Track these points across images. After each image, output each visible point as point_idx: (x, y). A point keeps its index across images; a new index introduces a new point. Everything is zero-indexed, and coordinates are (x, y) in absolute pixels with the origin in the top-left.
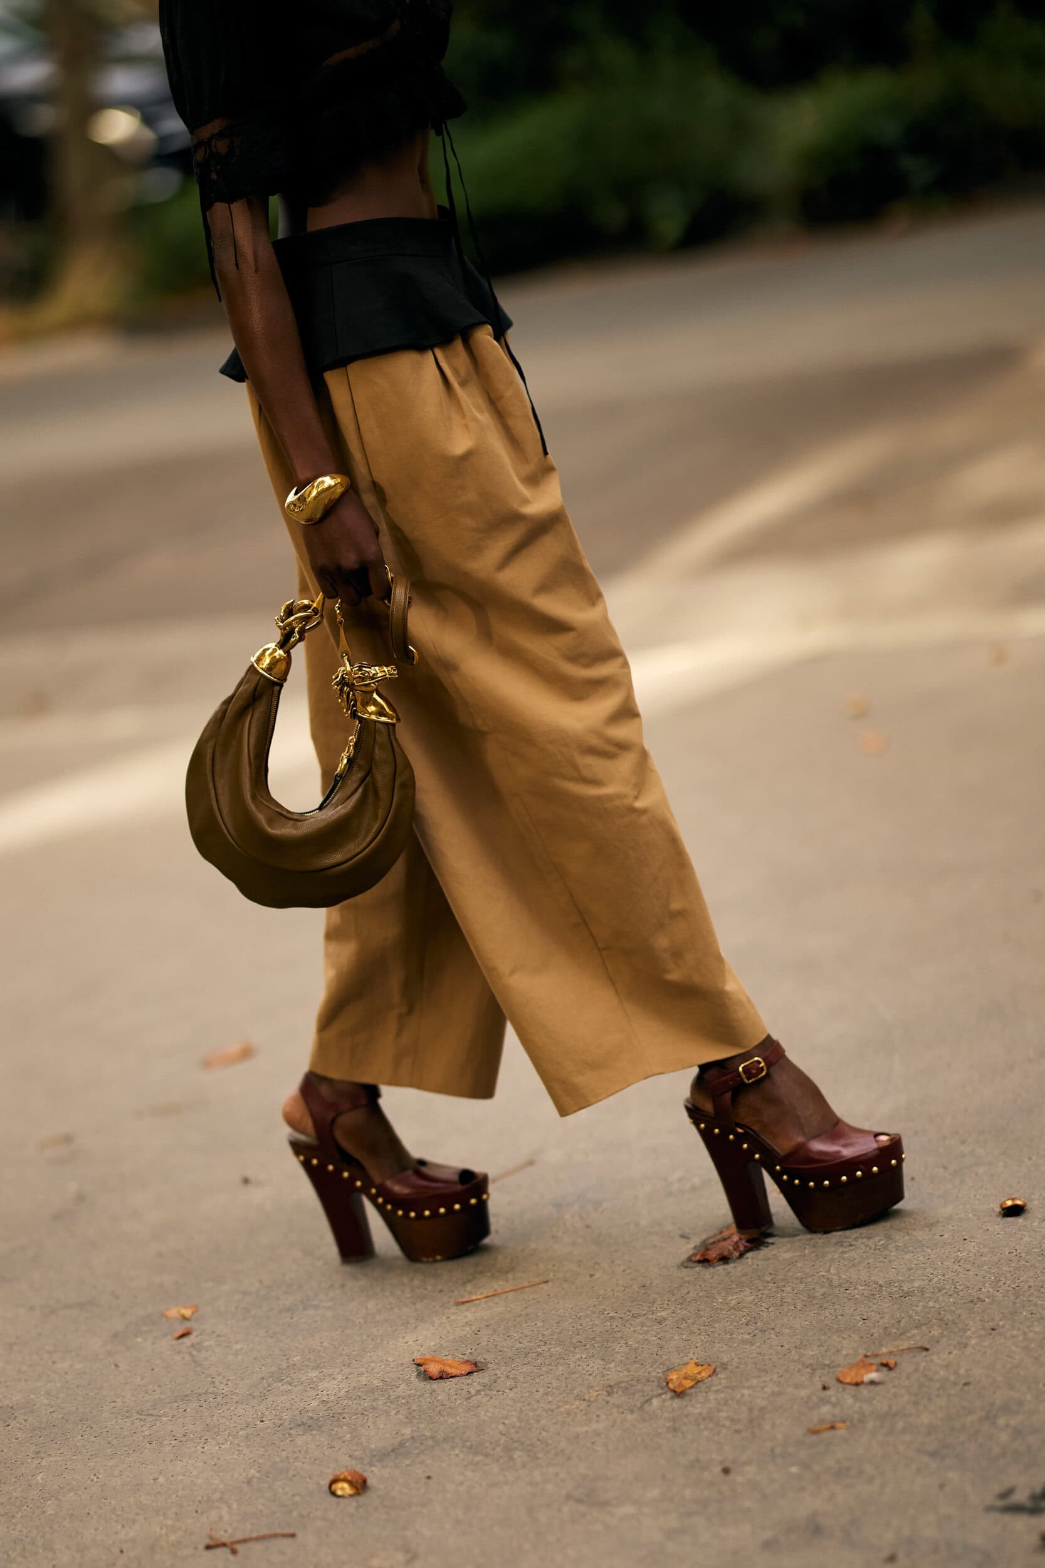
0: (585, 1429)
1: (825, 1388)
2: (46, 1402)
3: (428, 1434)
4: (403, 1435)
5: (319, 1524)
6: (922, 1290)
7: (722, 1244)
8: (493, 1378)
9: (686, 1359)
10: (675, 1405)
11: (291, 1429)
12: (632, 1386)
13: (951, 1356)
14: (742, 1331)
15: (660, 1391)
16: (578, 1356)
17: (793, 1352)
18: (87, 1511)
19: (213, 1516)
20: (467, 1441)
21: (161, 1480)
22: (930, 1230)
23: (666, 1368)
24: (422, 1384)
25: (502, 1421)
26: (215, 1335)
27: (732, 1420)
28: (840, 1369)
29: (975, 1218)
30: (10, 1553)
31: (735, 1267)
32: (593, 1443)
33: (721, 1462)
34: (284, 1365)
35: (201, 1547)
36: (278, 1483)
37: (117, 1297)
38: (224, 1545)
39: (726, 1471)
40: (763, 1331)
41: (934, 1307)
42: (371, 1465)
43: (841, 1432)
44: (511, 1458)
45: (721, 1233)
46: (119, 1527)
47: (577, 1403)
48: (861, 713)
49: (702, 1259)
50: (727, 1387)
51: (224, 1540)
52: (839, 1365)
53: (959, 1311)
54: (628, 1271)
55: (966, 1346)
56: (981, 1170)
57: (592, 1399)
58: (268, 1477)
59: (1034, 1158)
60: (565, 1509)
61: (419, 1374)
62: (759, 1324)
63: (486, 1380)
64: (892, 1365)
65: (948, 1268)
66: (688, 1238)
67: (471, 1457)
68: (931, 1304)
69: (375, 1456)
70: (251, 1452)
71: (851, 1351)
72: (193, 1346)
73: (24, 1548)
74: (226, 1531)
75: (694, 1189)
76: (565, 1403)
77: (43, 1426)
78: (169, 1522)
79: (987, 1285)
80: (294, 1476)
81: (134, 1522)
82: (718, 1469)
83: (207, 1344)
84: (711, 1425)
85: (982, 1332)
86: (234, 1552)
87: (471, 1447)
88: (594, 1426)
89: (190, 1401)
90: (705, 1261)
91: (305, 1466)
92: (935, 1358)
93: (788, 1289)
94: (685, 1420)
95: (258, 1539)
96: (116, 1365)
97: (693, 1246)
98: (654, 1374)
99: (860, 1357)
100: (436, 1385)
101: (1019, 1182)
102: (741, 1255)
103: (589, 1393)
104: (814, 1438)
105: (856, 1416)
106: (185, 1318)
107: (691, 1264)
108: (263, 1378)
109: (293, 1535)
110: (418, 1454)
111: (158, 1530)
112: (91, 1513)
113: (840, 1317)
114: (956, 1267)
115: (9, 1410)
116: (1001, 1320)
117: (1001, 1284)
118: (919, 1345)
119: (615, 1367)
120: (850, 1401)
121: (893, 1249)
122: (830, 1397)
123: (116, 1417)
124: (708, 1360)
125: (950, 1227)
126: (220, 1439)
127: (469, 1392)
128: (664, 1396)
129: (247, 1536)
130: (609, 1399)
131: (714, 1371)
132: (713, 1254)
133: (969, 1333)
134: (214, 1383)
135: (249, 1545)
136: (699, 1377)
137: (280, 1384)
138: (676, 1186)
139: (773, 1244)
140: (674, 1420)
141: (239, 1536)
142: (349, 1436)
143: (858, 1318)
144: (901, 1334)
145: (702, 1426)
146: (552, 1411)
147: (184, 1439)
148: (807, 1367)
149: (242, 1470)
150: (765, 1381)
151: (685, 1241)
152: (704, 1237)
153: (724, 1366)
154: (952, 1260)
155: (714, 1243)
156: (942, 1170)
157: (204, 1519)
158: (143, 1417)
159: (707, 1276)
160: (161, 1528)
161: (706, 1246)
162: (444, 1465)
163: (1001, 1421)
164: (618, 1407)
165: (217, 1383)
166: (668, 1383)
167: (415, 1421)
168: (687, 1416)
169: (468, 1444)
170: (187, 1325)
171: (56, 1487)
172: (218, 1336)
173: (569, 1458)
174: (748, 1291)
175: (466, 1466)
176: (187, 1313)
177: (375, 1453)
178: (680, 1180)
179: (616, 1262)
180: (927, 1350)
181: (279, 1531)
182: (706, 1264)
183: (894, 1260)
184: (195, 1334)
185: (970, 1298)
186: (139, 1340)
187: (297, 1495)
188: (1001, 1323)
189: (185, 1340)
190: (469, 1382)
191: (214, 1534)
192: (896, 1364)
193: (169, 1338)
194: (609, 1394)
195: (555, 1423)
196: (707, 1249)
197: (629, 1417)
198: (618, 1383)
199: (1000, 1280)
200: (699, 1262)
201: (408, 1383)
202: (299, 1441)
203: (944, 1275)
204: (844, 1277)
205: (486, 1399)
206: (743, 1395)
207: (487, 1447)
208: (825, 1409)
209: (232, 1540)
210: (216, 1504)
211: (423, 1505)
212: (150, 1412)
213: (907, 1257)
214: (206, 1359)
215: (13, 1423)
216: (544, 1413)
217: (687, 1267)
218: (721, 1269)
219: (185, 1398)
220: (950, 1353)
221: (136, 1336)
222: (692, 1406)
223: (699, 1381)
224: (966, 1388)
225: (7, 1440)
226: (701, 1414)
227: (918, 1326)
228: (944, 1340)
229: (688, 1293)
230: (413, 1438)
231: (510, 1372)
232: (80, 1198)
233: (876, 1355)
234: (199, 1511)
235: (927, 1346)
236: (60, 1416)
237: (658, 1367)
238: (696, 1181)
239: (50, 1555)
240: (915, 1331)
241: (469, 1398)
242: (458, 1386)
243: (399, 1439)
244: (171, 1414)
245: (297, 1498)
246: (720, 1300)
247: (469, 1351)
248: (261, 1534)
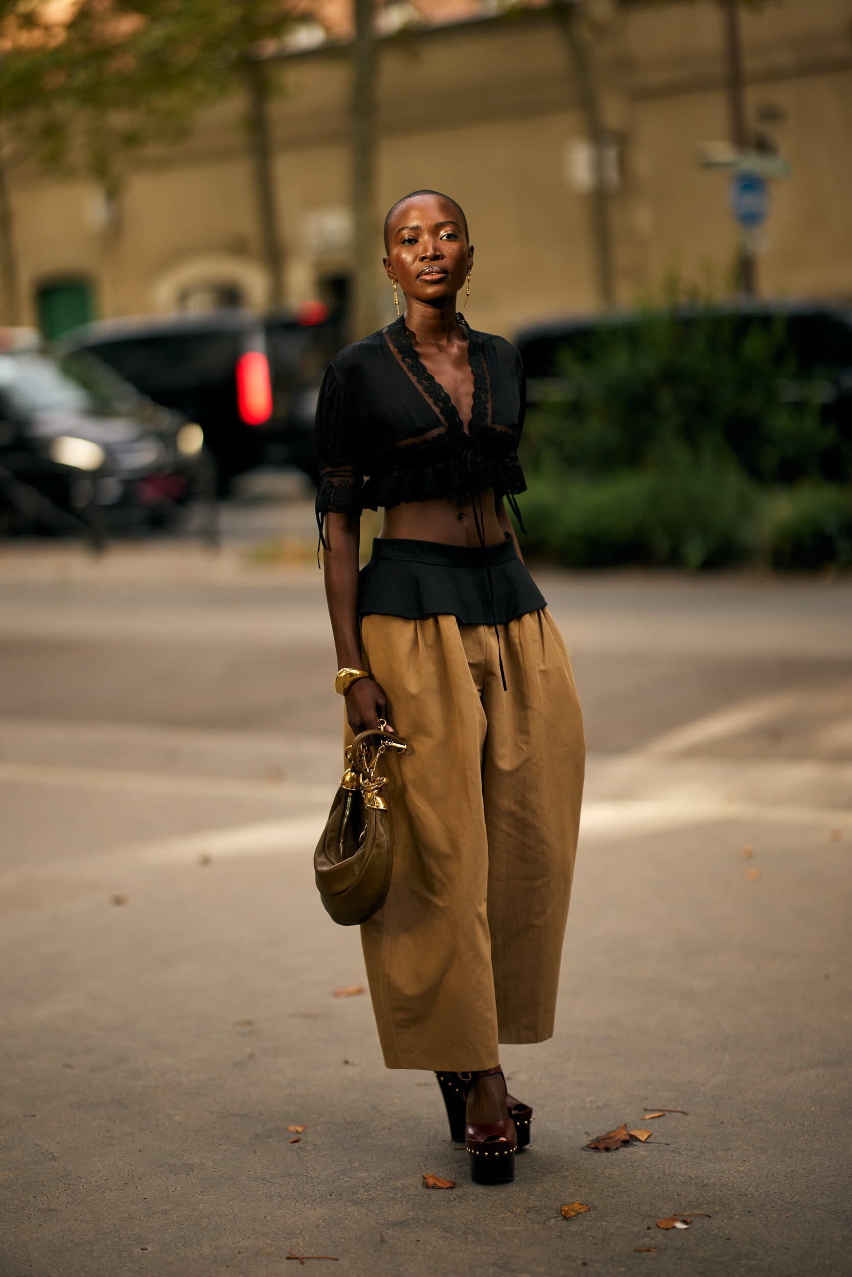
0: (510, 1229)
1: (648, 1228)
2: (212, 1165)
3: (422, 1217)
4: (408, 1215)
5: (353, 1256)
6: (714, 1184)
7: (608, 1140)
8: (464, 1193)
9: (574, 1200)
10: (563, 1225)
11: (346, 1202)
12: (542, 1210)
13: (723, 1223)
14: (609, 1190)
15: (556, 1215)
16: (514, 1189)
17: (635, 1206)
18: (224, 1228)
19: (294, 1241)
20: (443, 1225)
21: (269, 1218)
22: (726, 1153)
23: (562, 1203)
24: (424, 1190)
25: (465, 1217)
26: (313, 1144)
27: (593, 1237)
28: (659, 1220)
29: (752, 1150)
30: (177, 1243)
31: (612, 1155)
32: (513, 1237)
33: (583, 1259)
34: (349, 1167)
35: (284, 1257)
36: (333, 1230)
37: (262, 1114)
38: (297, 1258)
39: (584, 1264)
40: (620, 1192)
41: (719, 1195)
42: (387, 1229)
43: (653, 1254)
44: (466, 1238)
45: (609, 1134)
46: (241, 1240)
47: (509, 1214)
48: (750, 855)
49: (594, 1147)
50: (594, 1219)
51: (298, 1256)
52: (659, 1217)
53: (733, 1199)
54: (551, 1147)
55: (732, 1218)
56: (762, 1124)
57: (518, 1213)
58: (328, 1226)
59: (793, 1123)
60: (491, 1270)
61: (423, 1184)
62: (619, 1188)
63: (460, 1193)
64: (688, 1222)
65: (732, 1175)
66: (589, 1134)
67: (444, 1234)
68: (718, 1193)
69: (390, 1224)
70: (322, 1211)
71: (667, 1211)
72: (300, 1148)
73: (186, 1242)
74: (299, 1251)
75: (598, 1108)
76: (502, 1213)
77: (208, 1178)
78: (269, 1241)
79: (751, 1187)
80: (343, 1228)
81: (249, 1238)
82: (580, 1262)
83: (308, 1148)
84: (580, 1238)
85: (743, 1213)
86: (302, 1263)
87: (445, 1228)
88: (516, 1228)
89: (292, 1178)
90: (596, 1149)
91: (351, 1224)
92: (714, 1222)
93: (640, 1171)
94: (568, 1233)
95: (316, 1258)
96: (255, 1152)
97: (591, 1139)
98: (555, 1205)
99: (671, 1215)
100: (431, 1191)
101: (781, 1134)
102: (617, 1149)
103: (517, 1210)
104: (637, 1254)
105: (663, 1246)
106: (298, 1132)
107: (588, 1149)
108: (336, 1172)
109: (337, 1260)
110: (415, 1227)
111: (262, 1244)
112: (226, 1229)
113: (665, 1192)
114: (736, 1175)
115: (190, 1166)
116: (755, 1208)
117: (760, 1188)
118: (706, 1213)
119: (534, 1198)
120: (661, 1238)
121: (703, 1160)
122: (651, 1233)
123: (250, 1180)
124: (587, 1203)
125: (737, 1152)
126: (305, 1201)
127: (449, 1198)
128: (558, 1218)
129: (311, 1256)
130: (527, 1215)
131: (589, 1209)
132: (602, 1146)
133: (736, 1212)
134: (308, 1170)
135: (310, 1261)
136: (580, 1211)
137: (344, 1177)
138: (588, 1105)
139: (636, 1145)
140: (561, 1232)
141: (306, 1255)
142: (378, 1211)
143: (676, 1194)
144: (698, 1206)
145: (576, 1238)
146: (494, 1216)
147: (285, 1198)
148: (641, 1216)
149: (314, 1220)
150: (617, 1220)
151: (587, 1135)
152: (598, 1135)
153: (595, 1208)
154: (735, 1171)
155: (603, 1139)
156: (739, 1120)
157: (288, 1243)
158: (265, 1182)
159: (596, 1157)
160: (264, 1244)
161: (598, 1140)
162: (428, 1235)
163: (743, 1262)
164: (531, 1220)
165: (309, 1170)
166: (562, 1211)
167: (416, 1209)
168: (568, 1231)
169: (444, 1226)
170: (299, 1136)
171: (209, 1212)
172: (315, 1145)
173: (499, 1243)
174: (617, 1169)
175: (440, 1238)
176: (300, 1129)
177: (391, 1223)
178: (591, 1102)
179: (546, 1141)
180: (710, 1217)
181: (330, 1256)
182: (596, 1150)
183: (702, 1166)
184: (302, 1142)
185: (741, 1193)
186: (270, 1140)
187: (343, 1238)
188: (755, 1209)
189: (296, 1145)
190: (451, 1193)
191: (292, 1252)
192: (691, 1222)
193: (287, 1141)
194: (528, 1212)
195: (495, 1223)
196: (599, 1142)
197: (537, 1227)
198: (534, 1207)
199: (759, 1186)
200: (593, 1148)
201: (417, 1188)
202: (350, 1209)
203: (728, 1178)
204: (672, 1170)
205: (458, 1204)
206: (602, 1225)
207: (453, 1230)
208: (646, 1240)
209: (302, 1256)
210: (297, 1236)
211: (413, 1255)
212: (269, 1180)
213: (710, 1165)
214: (305, 1156)
215: (191, 1174)
216: (489, 1217)
217: (585, 1150)
218: (604, 1154)
219: (290, 1176)
220: (723, 1221)
221: (269, 1138)
222: (573, 1226)
223: (579, 1213)
224: (727, 1241)
225: (186, 1183)
226: (577, 1231)
227: (708, 1204)
228: (721, 1213)
229: (583, 1164)
230: (413, 1218)
231: (474, 1191)
232: (251, 1056)
233: (681, 1216)
234: (287, 1238)
235: (710, 1215)
236: (218, 1174)
237: (558, 1202)
238: (600, 1104)
239: (199, 1248)
240: (705, 1206)
241: (449, 1202)
242: (444, 1194)
243: (406, 1217)
244: (281, 1183)
245: (343, 1240)
246: (600, 1171)
247: (454, 1176)
248: (319, 1256)
